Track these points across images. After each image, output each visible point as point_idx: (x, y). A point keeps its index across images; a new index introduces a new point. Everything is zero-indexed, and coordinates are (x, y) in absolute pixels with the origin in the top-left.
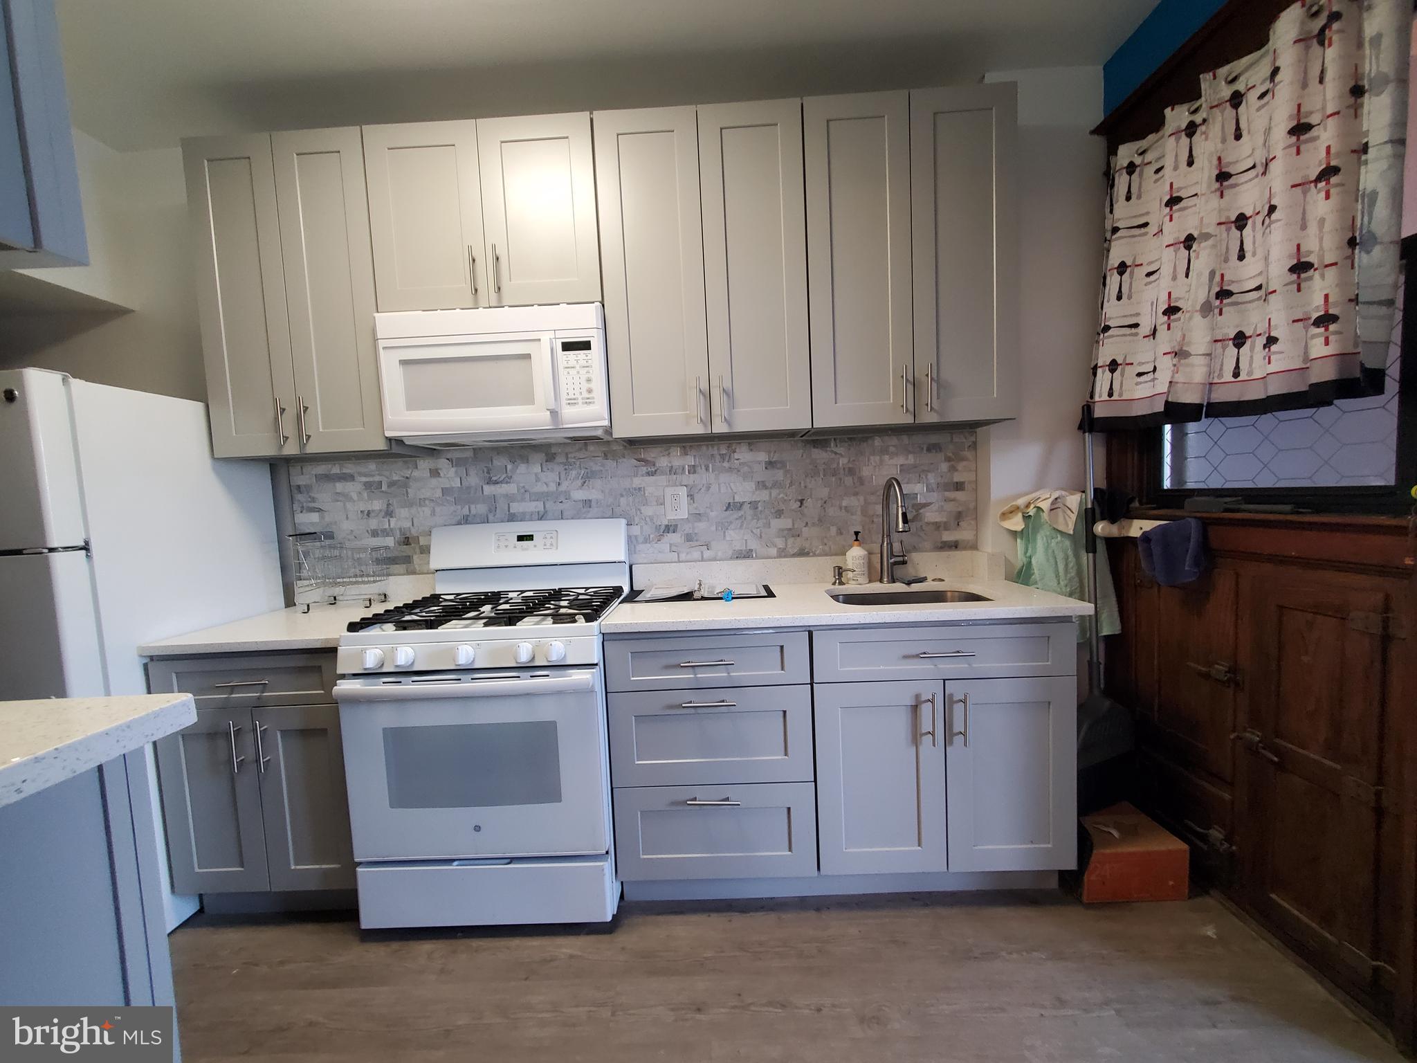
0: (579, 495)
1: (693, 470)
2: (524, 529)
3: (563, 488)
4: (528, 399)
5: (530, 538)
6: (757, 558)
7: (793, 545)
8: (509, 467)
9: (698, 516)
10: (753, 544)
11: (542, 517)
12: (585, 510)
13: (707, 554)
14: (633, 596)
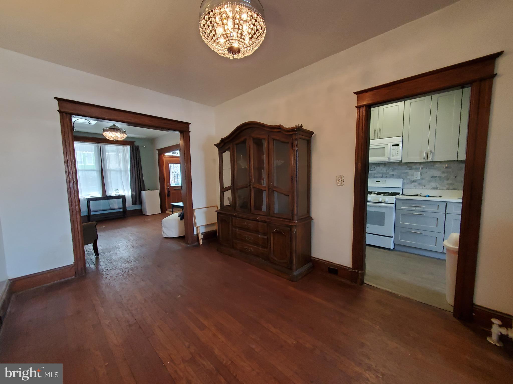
0: (391, 173)
1: (422, 169)
2: (378, 180)
3: (387, 172)
4: (383, 155)
5: (379, 182)
6: (439, 189)
7: (451, 187)
8: (375, 167)
9: (422, 179)
10: (438, 186)
11: (381, 178)
12: (392, 176)
13: (424, 188)
14: (402, 194)
